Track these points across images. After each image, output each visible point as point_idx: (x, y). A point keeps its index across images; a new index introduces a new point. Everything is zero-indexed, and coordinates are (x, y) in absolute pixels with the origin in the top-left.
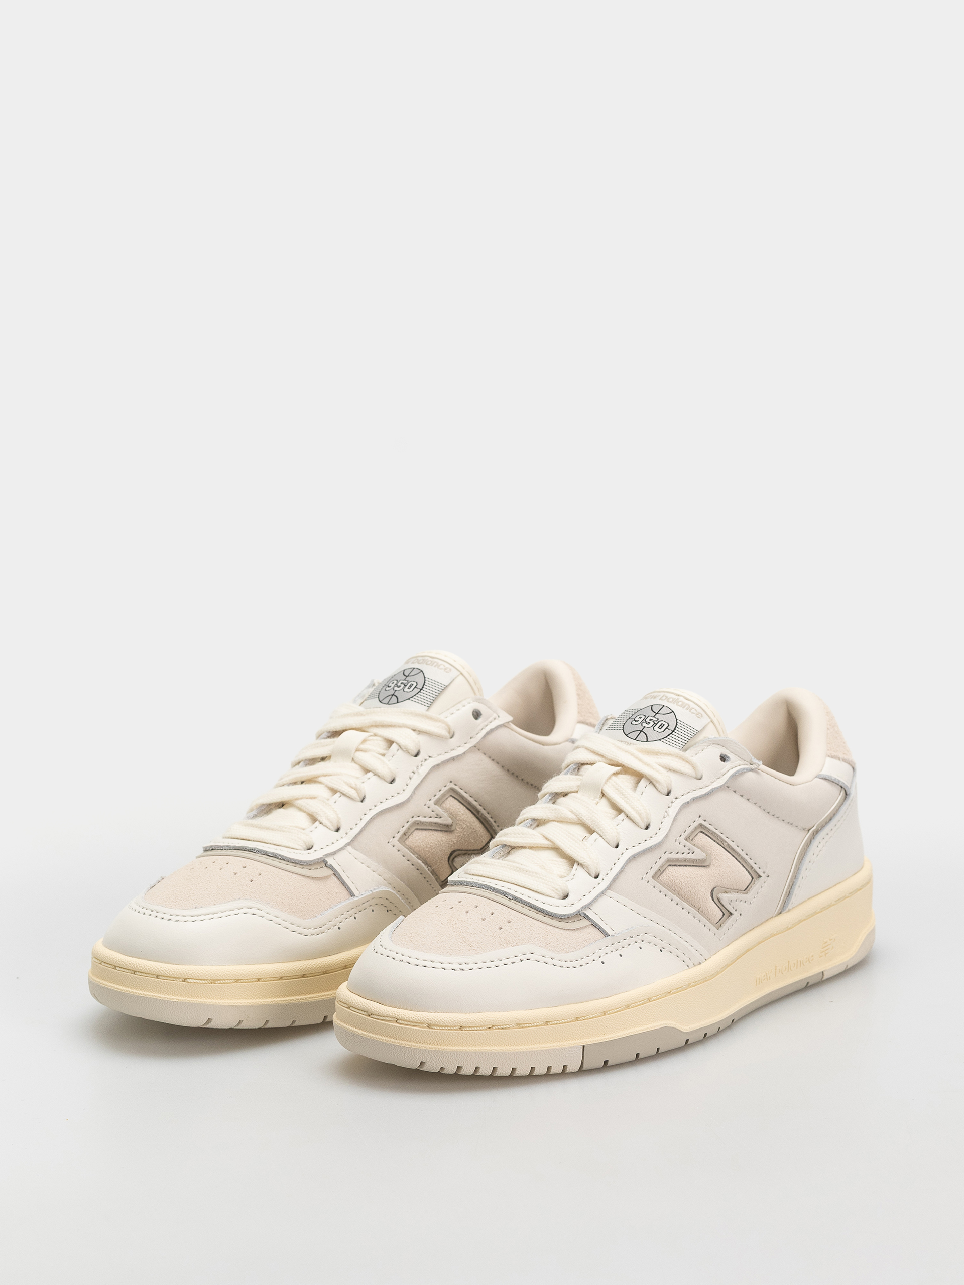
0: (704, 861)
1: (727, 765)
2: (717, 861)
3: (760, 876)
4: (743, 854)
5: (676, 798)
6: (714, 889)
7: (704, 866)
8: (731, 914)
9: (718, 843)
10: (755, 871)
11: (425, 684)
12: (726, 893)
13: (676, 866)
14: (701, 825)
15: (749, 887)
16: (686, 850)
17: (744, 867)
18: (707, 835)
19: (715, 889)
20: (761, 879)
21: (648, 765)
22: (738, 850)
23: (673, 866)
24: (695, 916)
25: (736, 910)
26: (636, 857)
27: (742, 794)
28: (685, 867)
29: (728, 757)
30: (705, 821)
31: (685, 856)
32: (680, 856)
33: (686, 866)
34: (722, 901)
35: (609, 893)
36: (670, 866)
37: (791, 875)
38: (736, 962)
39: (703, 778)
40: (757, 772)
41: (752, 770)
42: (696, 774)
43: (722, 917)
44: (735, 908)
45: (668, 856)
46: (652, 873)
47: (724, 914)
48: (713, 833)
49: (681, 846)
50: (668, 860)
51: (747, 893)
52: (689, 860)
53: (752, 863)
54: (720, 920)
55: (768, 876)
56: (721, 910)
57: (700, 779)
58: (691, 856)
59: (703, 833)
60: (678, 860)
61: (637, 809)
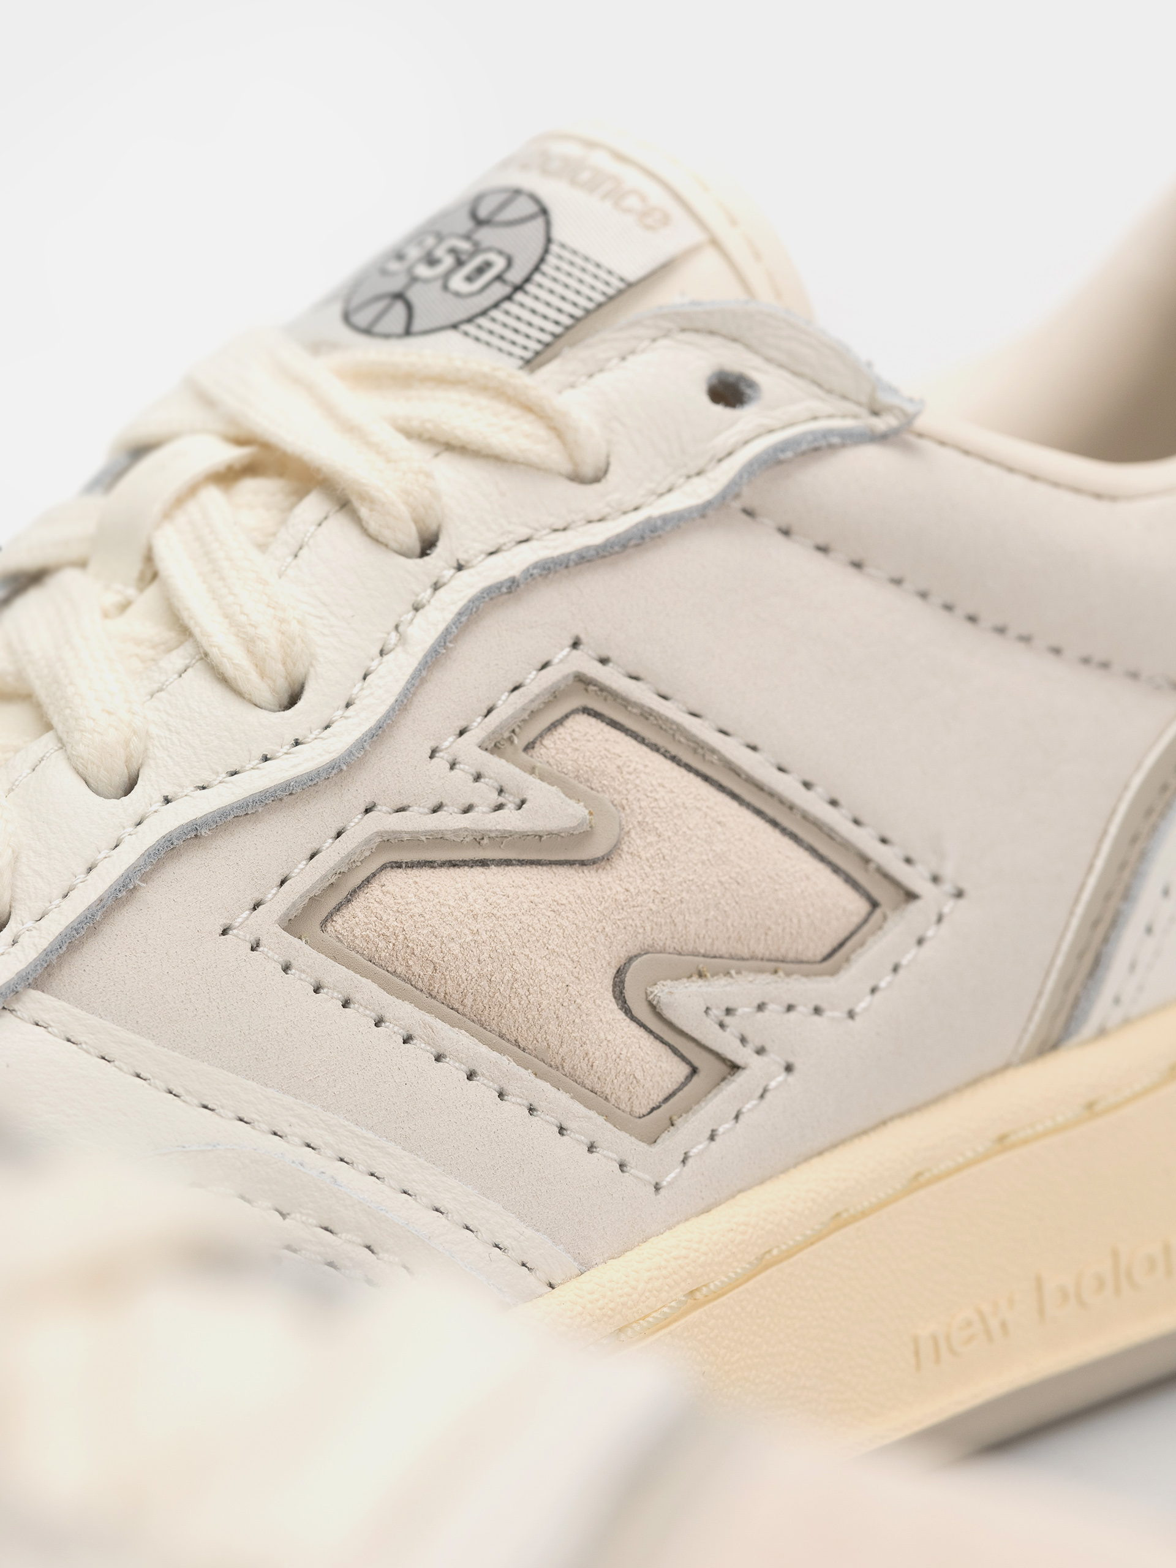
0: (582, 835)
1: (746, 418)
2: (651, 838)
3: (911, 896)
4: (814, 804)
5: (460, 568)
6: (630, 960)
7: (583, 863)
8: (734, 1068)
9: (674, 759)
10: (886, 876)
11: (544, 268)
12: (701, 975)
13: (430, 864)
14: (583, 681)
15: (849, 945)
16: (484, 794)
17: (822, 859)
18: (614, 724)
19: (635, 964)
20: (914, 907)
21: (350, 429)
22: (788, 786)
23: (411, 865)
24: (508, 1088)
25: (760, 1051)
26: (204, 832)
27: (821, 541)
28: (478, 871)
29: (752, 385)
30: (604, 661)
31: (484, 820)
32: (450, 821)
33: (484, 863)
34: (669, 1014)
35: (35, 1002)
36: (398, 865)
37: (1092, 881)
38: (749, 1285)
39: (612, 477)
40: (908, 448)
41: (881, 438)
42: (571, 457)
43: (684, 1084)
44: (755, 1041)
45: (384, 821)
46: (280, 903)
47: (694, 1071)
48: (647, 714)
49: (462, 775)
50: (387, 841)
51: (834, 972)
52: (503, 838)
53: (864, 839)
54: (666, 1100)
55: (959, 894)
56: (675, 1051)
57: (597, 480)
58: (510, 820)
59: (597, 715)
60: (439, 839)
61: (243, 618)
